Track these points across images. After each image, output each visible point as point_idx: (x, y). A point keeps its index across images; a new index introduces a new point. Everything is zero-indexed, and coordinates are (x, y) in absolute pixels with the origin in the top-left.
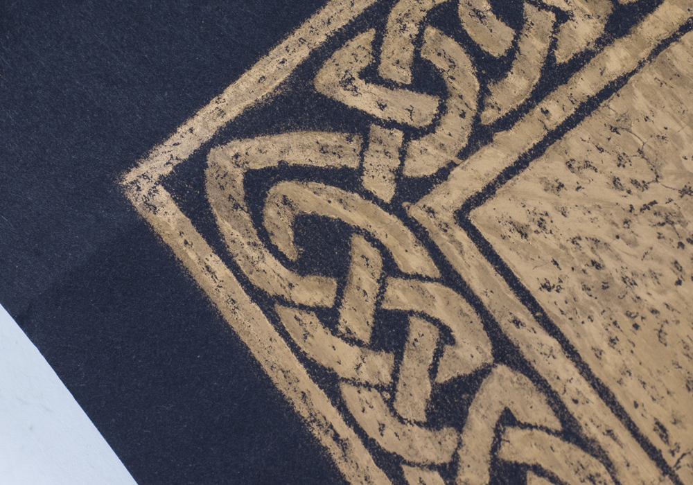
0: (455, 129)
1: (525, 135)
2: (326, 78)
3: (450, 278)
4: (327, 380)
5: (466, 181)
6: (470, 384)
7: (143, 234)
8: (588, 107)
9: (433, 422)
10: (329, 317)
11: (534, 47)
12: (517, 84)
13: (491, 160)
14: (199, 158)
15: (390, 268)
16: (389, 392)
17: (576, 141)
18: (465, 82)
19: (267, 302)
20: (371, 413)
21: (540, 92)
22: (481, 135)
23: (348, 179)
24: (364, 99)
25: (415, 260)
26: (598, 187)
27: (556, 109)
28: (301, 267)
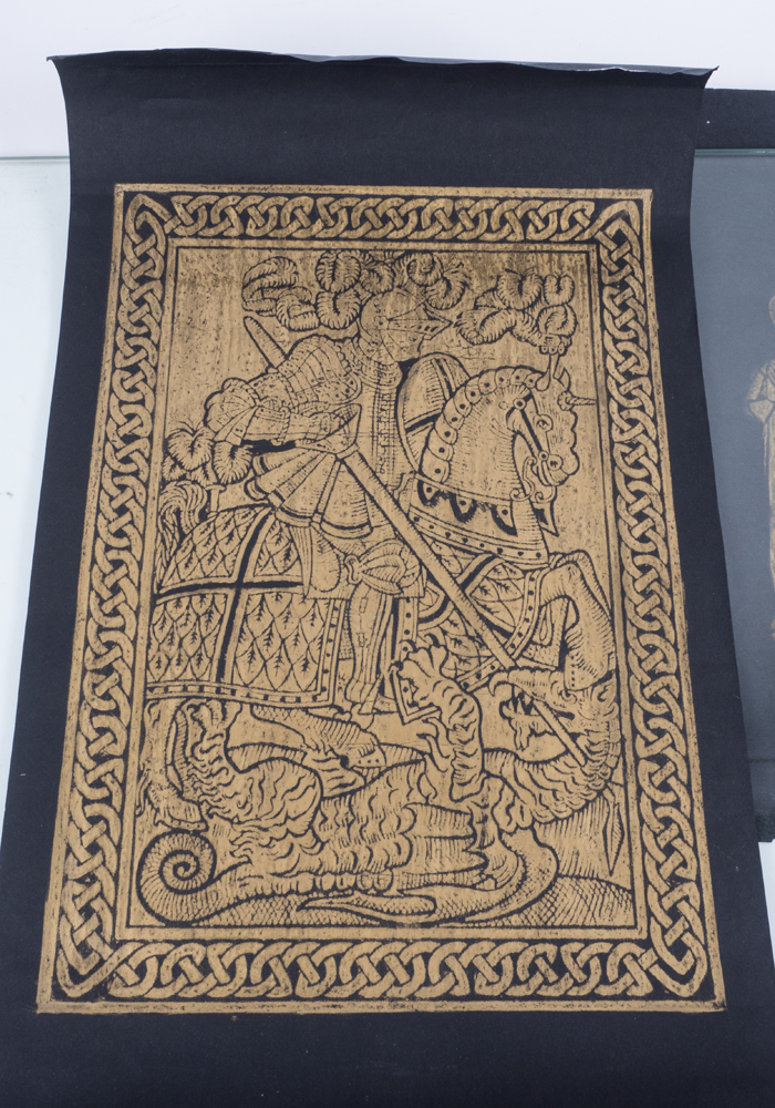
0: (191, 230)
1: (205, 243)
2: (175, 199)
3: (165, 257)
4: (123, 257)
5: (185, 242)
6: (151, 279)
7: (111, 199)
8: (222, 247)
9: (136, 280)
10: (134, 245)
11: (222, 227)
12: (212, 232)
13: (193, 242)
14: (136, 193)
15: (155, 246)
16: (133, 269)
17: (213, 252)
18: (202, 223)
19: (125, 232)
20: (126, 268)
21: (214, 237)
22: (196, 236)
23: (162, 222)
24: (179, 209)
25: (161, 248)
26: (209, 264)
27: (215, 243)
28: (137, 232)
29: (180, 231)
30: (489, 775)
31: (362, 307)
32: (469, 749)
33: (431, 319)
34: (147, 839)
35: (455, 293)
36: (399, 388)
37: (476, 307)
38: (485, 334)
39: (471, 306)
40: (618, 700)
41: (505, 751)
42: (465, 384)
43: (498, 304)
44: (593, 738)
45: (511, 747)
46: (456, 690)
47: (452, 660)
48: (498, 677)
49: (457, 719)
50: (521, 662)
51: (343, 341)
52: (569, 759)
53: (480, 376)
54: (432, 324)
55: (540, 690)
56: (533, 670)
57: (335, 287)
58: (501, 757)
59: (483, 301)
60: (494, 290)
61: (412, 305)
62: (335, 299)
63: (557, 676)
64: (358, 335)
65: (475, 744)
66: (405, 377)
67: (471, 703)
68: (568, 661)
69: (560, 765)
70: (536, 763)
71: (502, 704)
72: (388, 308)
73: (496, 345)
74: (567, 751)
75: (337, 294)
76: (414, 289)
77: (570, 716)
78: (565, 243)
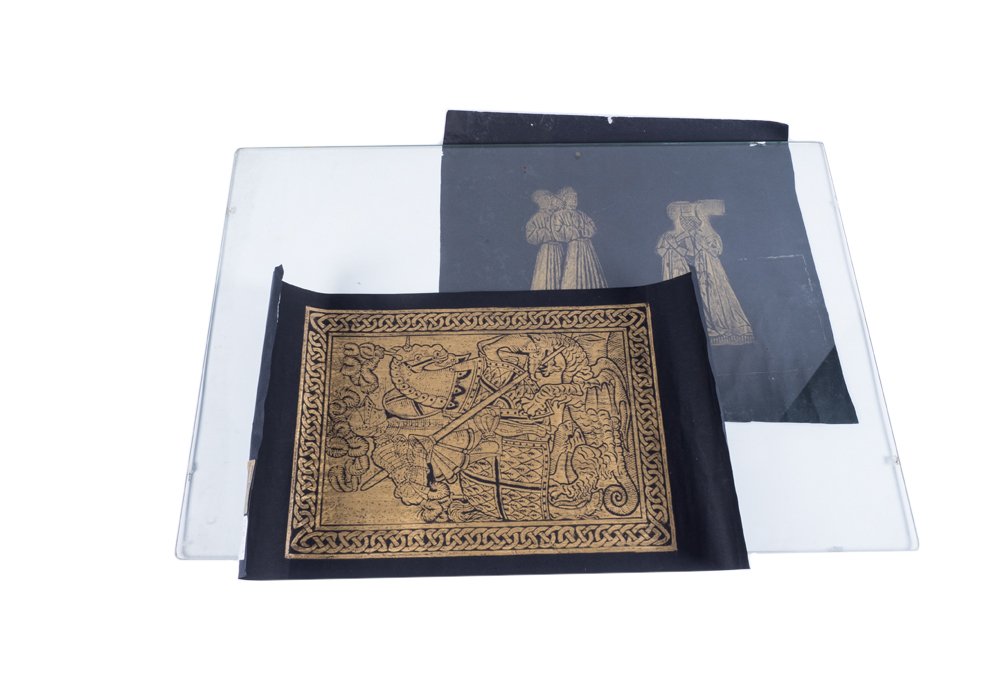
29: (312, 524)
30: (572, 381)
31: (357, 436)
32: (562, 389)
33: (364, 405)
34: (608, 513)
35: (351, 394)
36: (400, 418)
37: (359, 385)
38: (373, 381)
39: (358, 387)
40: (539, 334)
41: (562, 376)
42: (399, 390)
43: (358, 376)
44: (555, 343)
45: (560, 373)
46: (539, 394)
47: (526, 395)
48: (533, 378)
49: (551, 393)
50: (526, 369)
51: (375, 444)
52: (564, 352)
53: (395, 384)
54: (367, 404)
55: (537, 362)
56: (529, 365)
57: (346, 448)
58: (565, 377)
59: (356, 382)
60: (350, 377)
61: (357, 413)
62: (353, 448)
63: (531, 355)
64: (372, 437)
65: (560, 386)
66: (395, 416)
67: (543, 388)
68: (524, 351)
69: (566, 355)
70: (566, 364)
71: (543, 375)
72: (358, 424)
73: (379, 377)
74: (561, 353)
75: (349, 447)
76: (348, 412)
77: (547, 351)
78: (327, 345)
